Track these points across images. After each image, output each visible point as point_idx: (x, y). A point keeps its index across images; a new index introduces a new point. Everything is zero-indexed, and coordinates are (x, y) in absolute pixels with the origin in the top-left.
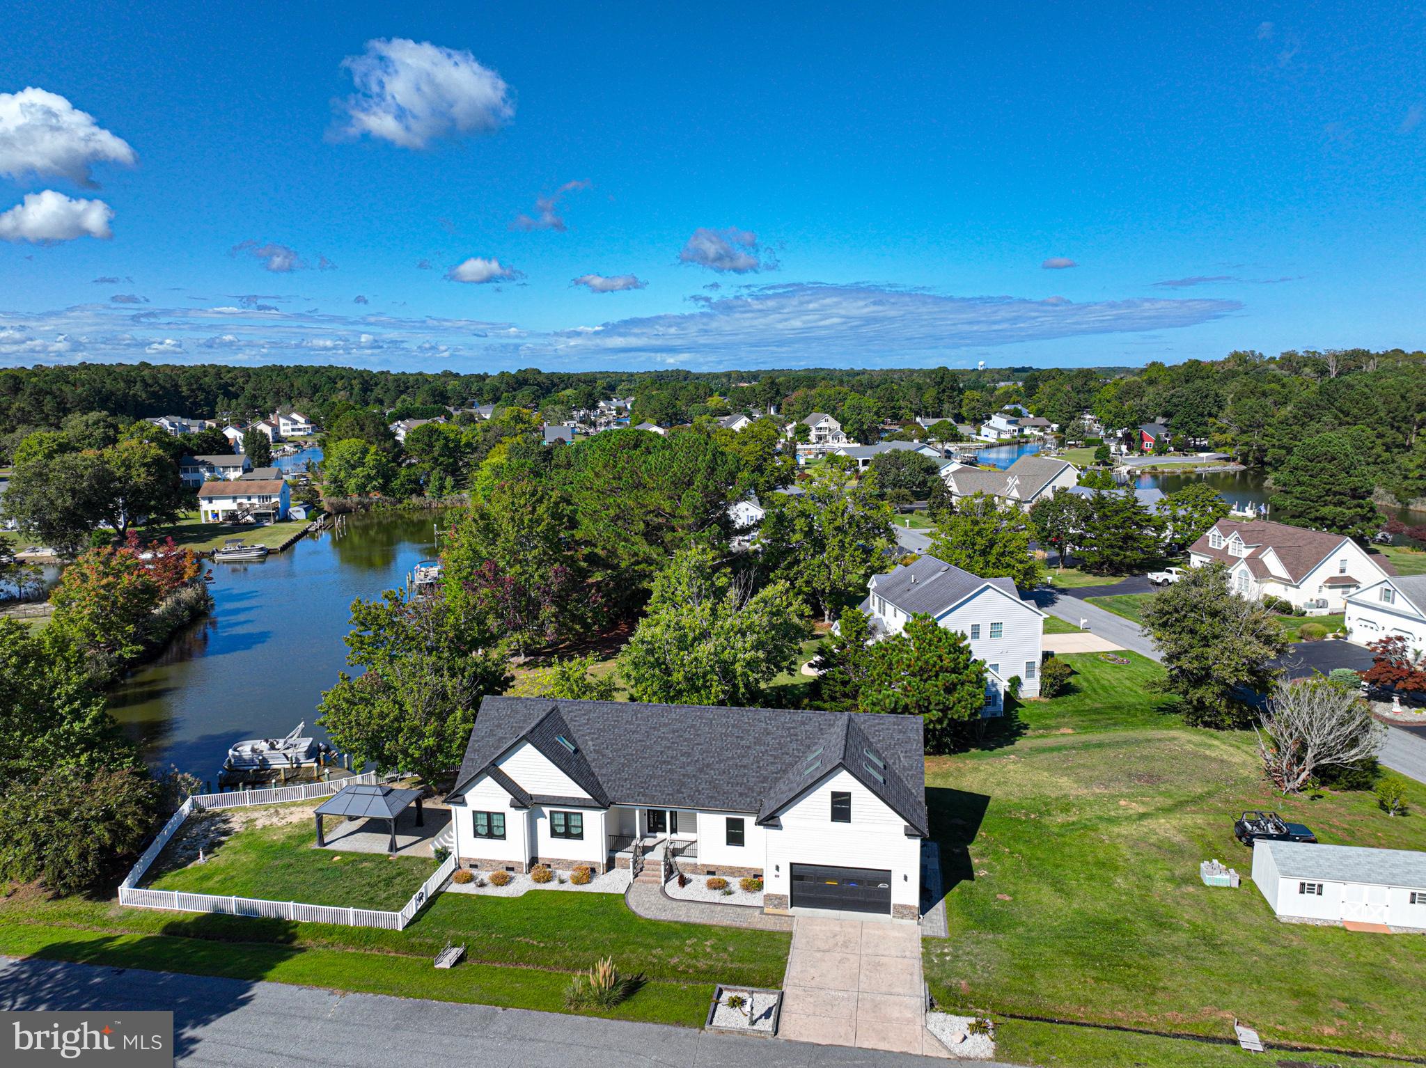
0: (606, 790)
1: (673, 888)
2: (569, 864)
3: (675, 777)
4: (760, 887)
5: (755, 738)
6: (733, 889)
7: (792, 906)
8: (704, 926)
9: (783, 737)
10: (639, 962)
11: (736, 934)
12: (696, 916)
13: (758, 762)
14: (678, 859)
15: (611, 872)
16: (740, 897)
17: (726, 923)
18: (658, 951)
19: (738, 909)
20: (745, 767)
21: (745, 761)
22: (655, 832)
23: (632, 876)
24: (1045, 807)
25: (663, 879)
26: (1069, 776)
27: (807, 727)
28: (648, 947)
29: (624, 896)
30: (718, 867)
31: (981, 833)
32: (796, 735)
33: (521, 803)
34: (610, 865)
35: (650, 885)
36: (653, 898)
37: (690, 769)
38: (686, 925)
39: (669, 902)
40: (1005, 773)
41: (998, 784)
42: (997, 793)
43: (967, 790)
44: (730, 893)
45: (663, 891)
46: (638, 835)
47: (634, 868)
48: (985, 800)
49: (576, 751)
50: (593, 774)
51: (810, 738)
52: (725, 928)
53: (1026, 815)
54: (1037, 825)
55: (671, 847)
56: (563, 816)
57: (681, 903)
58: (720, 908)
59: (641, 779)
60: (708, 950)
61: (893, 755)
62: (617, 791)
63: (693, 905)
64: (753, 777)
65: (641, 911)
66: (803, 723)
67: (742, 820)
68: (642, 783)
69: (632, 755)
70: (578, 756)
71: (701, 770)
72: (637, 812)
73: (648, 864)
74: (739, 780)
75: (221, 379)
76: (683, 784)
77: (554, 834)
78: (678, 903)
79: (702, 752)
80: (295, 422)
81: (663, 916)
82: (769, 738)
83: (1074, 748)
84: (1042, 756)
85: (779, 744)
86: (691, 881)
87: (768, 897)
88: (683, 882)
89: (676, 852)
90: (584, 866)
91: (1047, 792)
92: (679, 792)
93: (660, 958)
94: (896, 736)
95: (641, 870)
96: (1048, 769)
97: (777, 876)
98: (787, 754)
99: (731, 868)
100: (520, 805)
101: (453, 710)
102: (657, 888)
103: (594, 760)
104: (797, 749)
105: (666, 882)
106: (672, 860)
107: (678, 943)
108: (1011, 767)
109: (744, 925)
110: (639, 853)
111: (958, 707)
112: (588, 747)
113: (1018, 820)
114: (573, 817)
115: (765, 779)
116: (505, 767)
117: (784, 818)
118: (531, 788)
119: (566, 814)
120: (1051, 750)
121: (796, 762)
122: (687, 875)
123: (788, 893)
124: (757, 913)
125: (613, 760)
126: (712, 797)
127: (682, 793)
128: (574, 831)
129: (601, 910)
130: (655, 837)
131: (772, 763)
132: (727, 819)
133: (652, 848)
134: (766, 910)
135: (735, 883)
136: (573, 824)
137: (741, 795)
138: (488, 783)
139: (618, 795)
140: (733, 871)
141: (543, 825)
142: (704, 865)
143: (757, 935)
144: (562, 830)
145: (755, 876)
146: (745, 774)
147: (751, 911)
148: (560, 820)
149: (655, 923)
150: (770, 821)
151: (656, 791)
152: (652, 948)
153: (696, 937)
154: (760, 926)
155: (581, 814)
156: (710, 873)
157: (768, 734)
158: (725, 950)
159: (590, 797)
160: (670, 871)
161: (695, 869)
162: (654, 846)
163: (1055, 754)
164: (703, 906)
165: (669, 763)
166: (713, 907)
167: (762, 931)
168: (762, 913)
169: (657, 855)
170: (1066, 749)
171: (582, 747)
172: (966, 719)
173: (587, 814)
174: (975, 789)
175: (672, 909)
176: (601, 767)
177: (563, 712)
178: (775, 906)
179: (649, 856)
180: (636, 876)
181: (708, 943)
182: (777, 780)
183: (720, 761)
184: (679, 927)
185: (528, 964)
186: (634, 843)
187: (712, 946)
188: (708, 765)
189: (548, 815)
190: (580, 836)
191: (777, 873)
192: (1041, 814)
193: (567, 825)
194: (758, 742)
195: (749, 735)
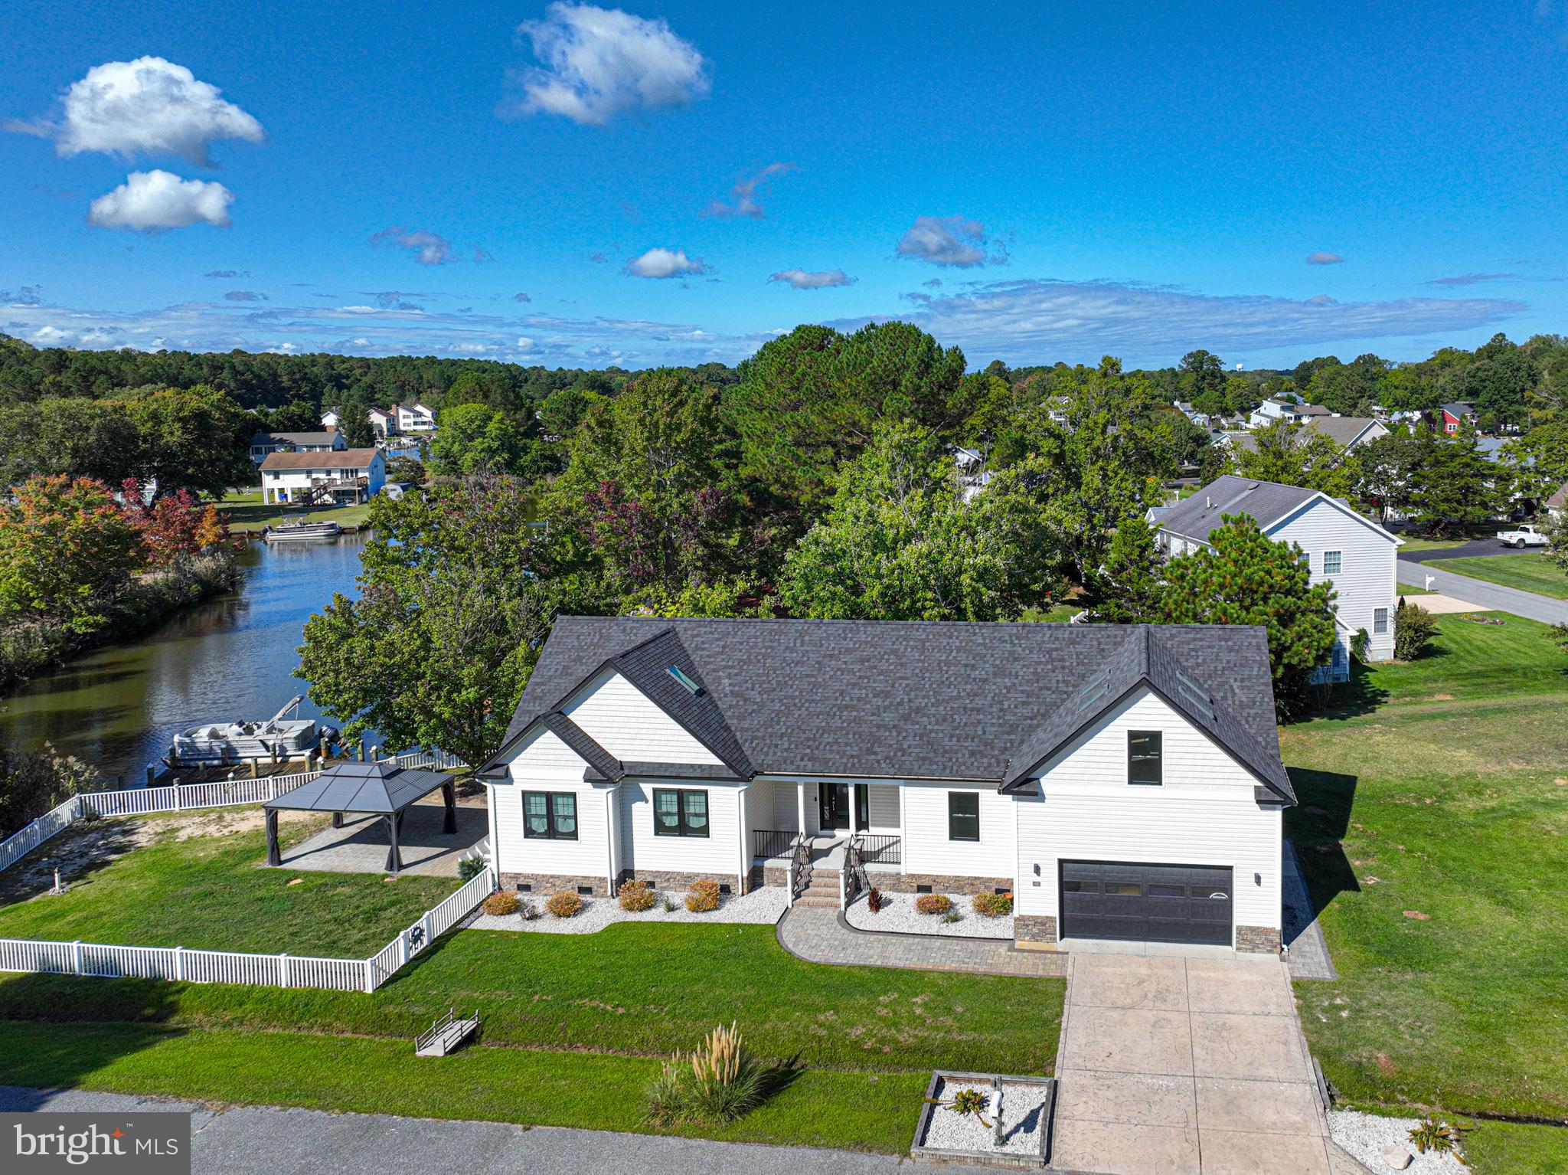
0: (748, 753)
1: (860, 913)
2: (686, 880)
3: (864, 728)
4: (1007, 907)
5: (994, 666)
6: (962, 912)
7: (1062, 937)
8: (911, 972)
9: (1040, 663)
10: (792, 1037)
11: (969, 983)
12: (897, 957)
13: (1001, 702)
14: (869, 867)
15: (757, 893)
16: (973, 925)
17: (950, 965)
18: (830, 1016)
19: (971, 944)
20: (978, 710)
21: (979, 702)
22: (833, 828)
23: (789, 897)
24: (1444, 790)
25: (843, 900)
26: (1468, 748)
27: (1079, 648)
28: (811, 1009)
29: (775, 929)
30: (935, 879)
31: (1354, 824)
32: (1062, 660)
33: (603, 774)
34: (755, 880)
35: (820, 911)
36: (824, 930)
37: (888, 717)
38: (878, 970)
39: (852, 935)
40: (1370, 745)
41: (1365, 760)
42: (1366, 773)
43: (1320, 768)
44: (955, 919)
45: (843, 920)
46: (802, 829)
47: (795, 883)
48: (1352, 781)
49: (701, 693)
50: (727, 728)
51: (1083, 664)
52: (949, 975)
53: (1418, 800)
54: (1438, 813)
55: (858, 846)
56: (675, 798)
57: (873, 937)
58: (938, 943)
59: (808, 734)
60: (918, 1011)
61: (1221, 685)
62: (767, 754)
63: (894, 939)
64: (993, 725)
65: (802, 951)
66: (1073, 642)
67: (976, 796)
68: (808, 739)
69: (793, 697)
70: (704, 700)
71: (906, 718)
72: (800, 789)
73: (819, 876)
74: (970, 730)
75: (333, 369)
76: (877, 740)
77: (660, 829)
78: (868, 937)
79: (908, 690)
80: (420, 415)
81: (840, 958)
82: (1018, 666)
83: (1465, 715)
84: (1420, 725)
85: (1035, 673)
86: (889, 902)
87: (1022, 922)
88: (877, 903)
89: (864, 857)
90: (709, 881)
91: (1441, 770)
92: (870, 751)
93: (831, 1028)
94: (1224, 656)
95: (807, 886)
96: (1435, 740)
97: (1036, 884)
98: (1048, 689)
99: (957, 879)
100: (600, 777)
101: (512, 647)
102: (832, 914)
103: (731, 707)
104: (1064, 681)
105: (848, 905)
106: (859, 869)
107: (864, 1001)
108: (1378, 738)
109: (982, 969)
110: (803, 859)
111: (1298, 647)
112: (722, 688)
113: (1406, 806)
114: (692, 798)
115: (1013, 728)
116: (580, 717)
117: (1048, 782)
118: (622, 750)
119: (680, 794)
120: (1433, 717)
121: (1063, 701)
122: (885, 894)
123: (1055, 912)
124: (1003, 949)
125: (762, 705)
126: (924, 759)
127: (875, 753)
128: (694, 823)
129: (733, 950)
130: (833, 837)
131: (1023, 703)
132: (951, 795)
133: (826, 853)
134: (1018, 944)
135: (965, 904)
136: (692, 810)
137: (973, 754)
138: (548, 742)
139: (769, 760)
140: (962, 884)
141: (643, 815)
142: (912, 876)
143: (1004, 984)
144: (672, 821)
145: (998, 891)
146: (979, 722)
147: (993, 946)
148: (670, 805)
149: (825, 969)
150: (1025, 787)
151: (831, 751)
152: (818, 1010)
153: (897, 989)
154: (1009, 970)
155: (706, 793)
156: (921, 889)
157: (1016, 659)
158: (949, 1010)
159: (720, 763)
160: (855, 887)
161: (898, 883)
162: (830, 849)
163: (1439, 721)
164: (911, 940)
165: (853, 708)
166: (926, 941)
167: (1013, 978)
168: (1012, 949)
169: (835, 862)
170: (1453, 716)
171: (711, 688)
172: (1311, 664)
173: (716, 793)
174: (1331, 767)
175: (857, 946)
176: (742, 718)
177: (684, 638)
178: (1034, 938)
179: (820, 864)
180: (797, 895)
181: (918, 1000)
182: (1032, 728)
183: (938, 703)
184: (867, 974)
185: (590, 1045)
186: (794, 843)
187: (925, 1005)
188: (918, 710)
189: (650, 796)
190: (704, 831)
191: (1037, 879)
192: (1440, 798)
193: (681, 814)
194: (999, 672)
195: (985, 662)
